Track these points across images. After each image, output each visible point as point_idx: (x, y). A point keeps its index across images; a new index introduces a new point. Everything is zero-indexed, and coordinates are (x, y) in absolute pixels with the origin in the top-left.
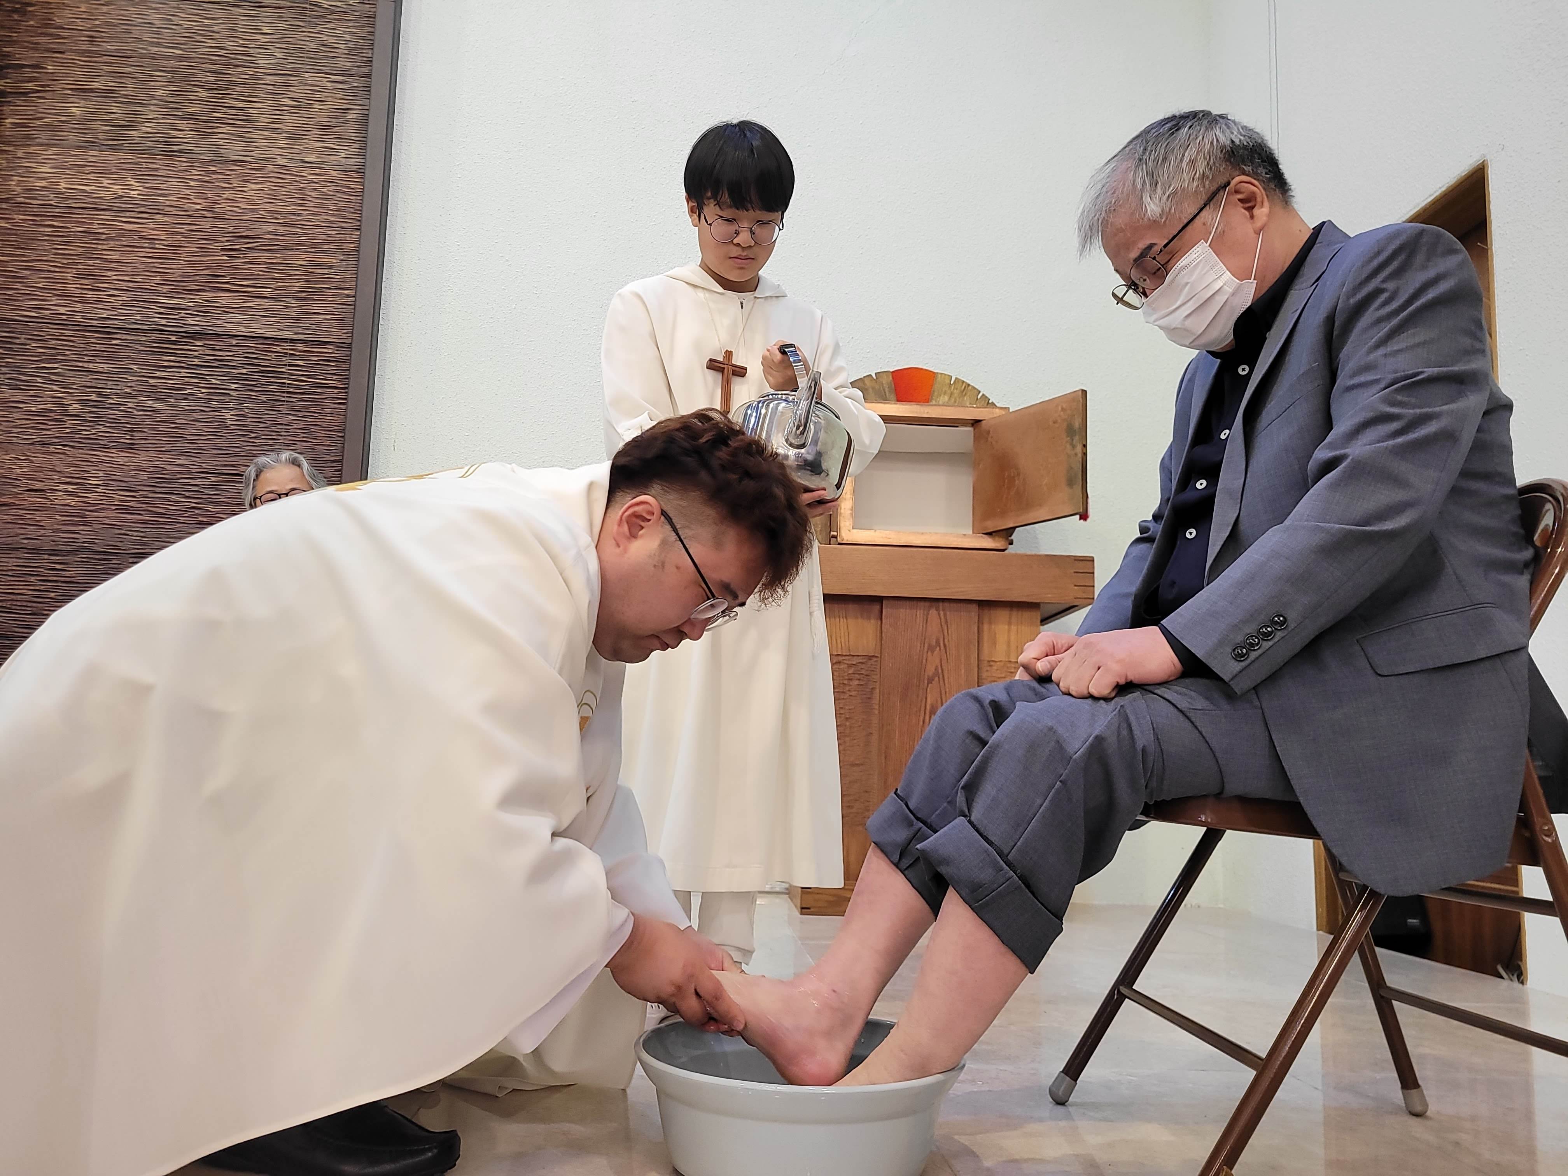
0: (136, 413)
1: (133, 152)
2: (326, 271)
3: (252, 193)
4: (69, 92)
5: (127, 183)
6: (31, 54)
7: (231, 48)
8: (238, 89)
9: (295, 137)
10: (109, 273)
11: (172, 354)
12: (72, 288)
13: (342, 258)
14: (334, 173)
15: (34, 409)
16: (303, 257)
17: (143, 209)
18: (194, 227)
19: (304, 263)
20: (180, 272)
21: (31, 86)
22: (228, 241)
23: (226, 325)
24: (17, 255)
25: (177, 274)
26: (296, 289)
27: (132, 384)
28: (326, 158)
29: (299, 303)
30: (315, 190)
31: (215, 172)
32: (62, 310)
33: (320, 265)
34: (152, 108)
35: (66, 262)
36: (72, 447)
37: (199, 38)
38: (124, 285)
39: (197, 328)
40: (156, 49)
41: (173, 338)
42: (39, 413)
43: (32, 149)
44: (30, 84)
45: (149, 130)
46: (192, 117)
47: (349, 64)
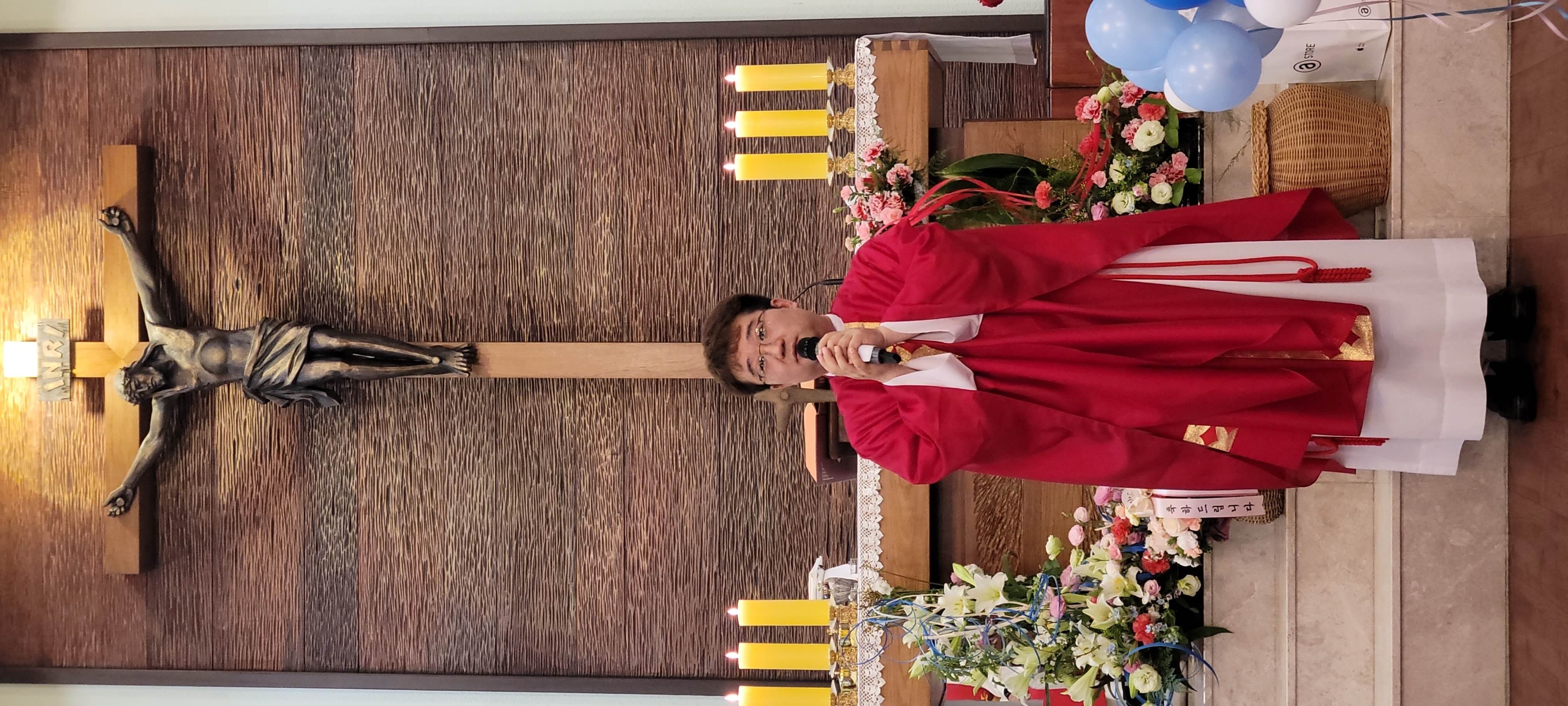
0: (786, 199)
1: (573, 224)
2: (659, 66)
3: (599, 129)
4: (528, 278)
5: (599, 226)
6: (498, 312)
7: (478, 158)
8: (513, 148)
9: (549, 101)
10: (675, 231)
12: (688, 259)
13: (646, 54)
14: (576, 67)
15: (788, 276)
16: (648, 85)
17: (620, 212)
18: (632, 171)
19: (653, 84)
20: (669, 178)
21: (525, 308)
22: (640, 144)
23: (710, 139)
24: (665, 303)
26: (675, 87)
27: (764, 204)
28: (564, 74)
29: (687, 85)
30: (592, 80)
31: (585, 159)
32: (707, 264)
33: (655, 70)
34: (535, 213)
35: (667, 266)
36: (817, 244)
37: (473, 184)
38: (683, 220)
39: (714, 161)
40: (486, 216)
42: (791, 269)
43: (578, 301)
44: (524, 308)
45: (554, 214)
46: (540, 183)
47: (482, 64)
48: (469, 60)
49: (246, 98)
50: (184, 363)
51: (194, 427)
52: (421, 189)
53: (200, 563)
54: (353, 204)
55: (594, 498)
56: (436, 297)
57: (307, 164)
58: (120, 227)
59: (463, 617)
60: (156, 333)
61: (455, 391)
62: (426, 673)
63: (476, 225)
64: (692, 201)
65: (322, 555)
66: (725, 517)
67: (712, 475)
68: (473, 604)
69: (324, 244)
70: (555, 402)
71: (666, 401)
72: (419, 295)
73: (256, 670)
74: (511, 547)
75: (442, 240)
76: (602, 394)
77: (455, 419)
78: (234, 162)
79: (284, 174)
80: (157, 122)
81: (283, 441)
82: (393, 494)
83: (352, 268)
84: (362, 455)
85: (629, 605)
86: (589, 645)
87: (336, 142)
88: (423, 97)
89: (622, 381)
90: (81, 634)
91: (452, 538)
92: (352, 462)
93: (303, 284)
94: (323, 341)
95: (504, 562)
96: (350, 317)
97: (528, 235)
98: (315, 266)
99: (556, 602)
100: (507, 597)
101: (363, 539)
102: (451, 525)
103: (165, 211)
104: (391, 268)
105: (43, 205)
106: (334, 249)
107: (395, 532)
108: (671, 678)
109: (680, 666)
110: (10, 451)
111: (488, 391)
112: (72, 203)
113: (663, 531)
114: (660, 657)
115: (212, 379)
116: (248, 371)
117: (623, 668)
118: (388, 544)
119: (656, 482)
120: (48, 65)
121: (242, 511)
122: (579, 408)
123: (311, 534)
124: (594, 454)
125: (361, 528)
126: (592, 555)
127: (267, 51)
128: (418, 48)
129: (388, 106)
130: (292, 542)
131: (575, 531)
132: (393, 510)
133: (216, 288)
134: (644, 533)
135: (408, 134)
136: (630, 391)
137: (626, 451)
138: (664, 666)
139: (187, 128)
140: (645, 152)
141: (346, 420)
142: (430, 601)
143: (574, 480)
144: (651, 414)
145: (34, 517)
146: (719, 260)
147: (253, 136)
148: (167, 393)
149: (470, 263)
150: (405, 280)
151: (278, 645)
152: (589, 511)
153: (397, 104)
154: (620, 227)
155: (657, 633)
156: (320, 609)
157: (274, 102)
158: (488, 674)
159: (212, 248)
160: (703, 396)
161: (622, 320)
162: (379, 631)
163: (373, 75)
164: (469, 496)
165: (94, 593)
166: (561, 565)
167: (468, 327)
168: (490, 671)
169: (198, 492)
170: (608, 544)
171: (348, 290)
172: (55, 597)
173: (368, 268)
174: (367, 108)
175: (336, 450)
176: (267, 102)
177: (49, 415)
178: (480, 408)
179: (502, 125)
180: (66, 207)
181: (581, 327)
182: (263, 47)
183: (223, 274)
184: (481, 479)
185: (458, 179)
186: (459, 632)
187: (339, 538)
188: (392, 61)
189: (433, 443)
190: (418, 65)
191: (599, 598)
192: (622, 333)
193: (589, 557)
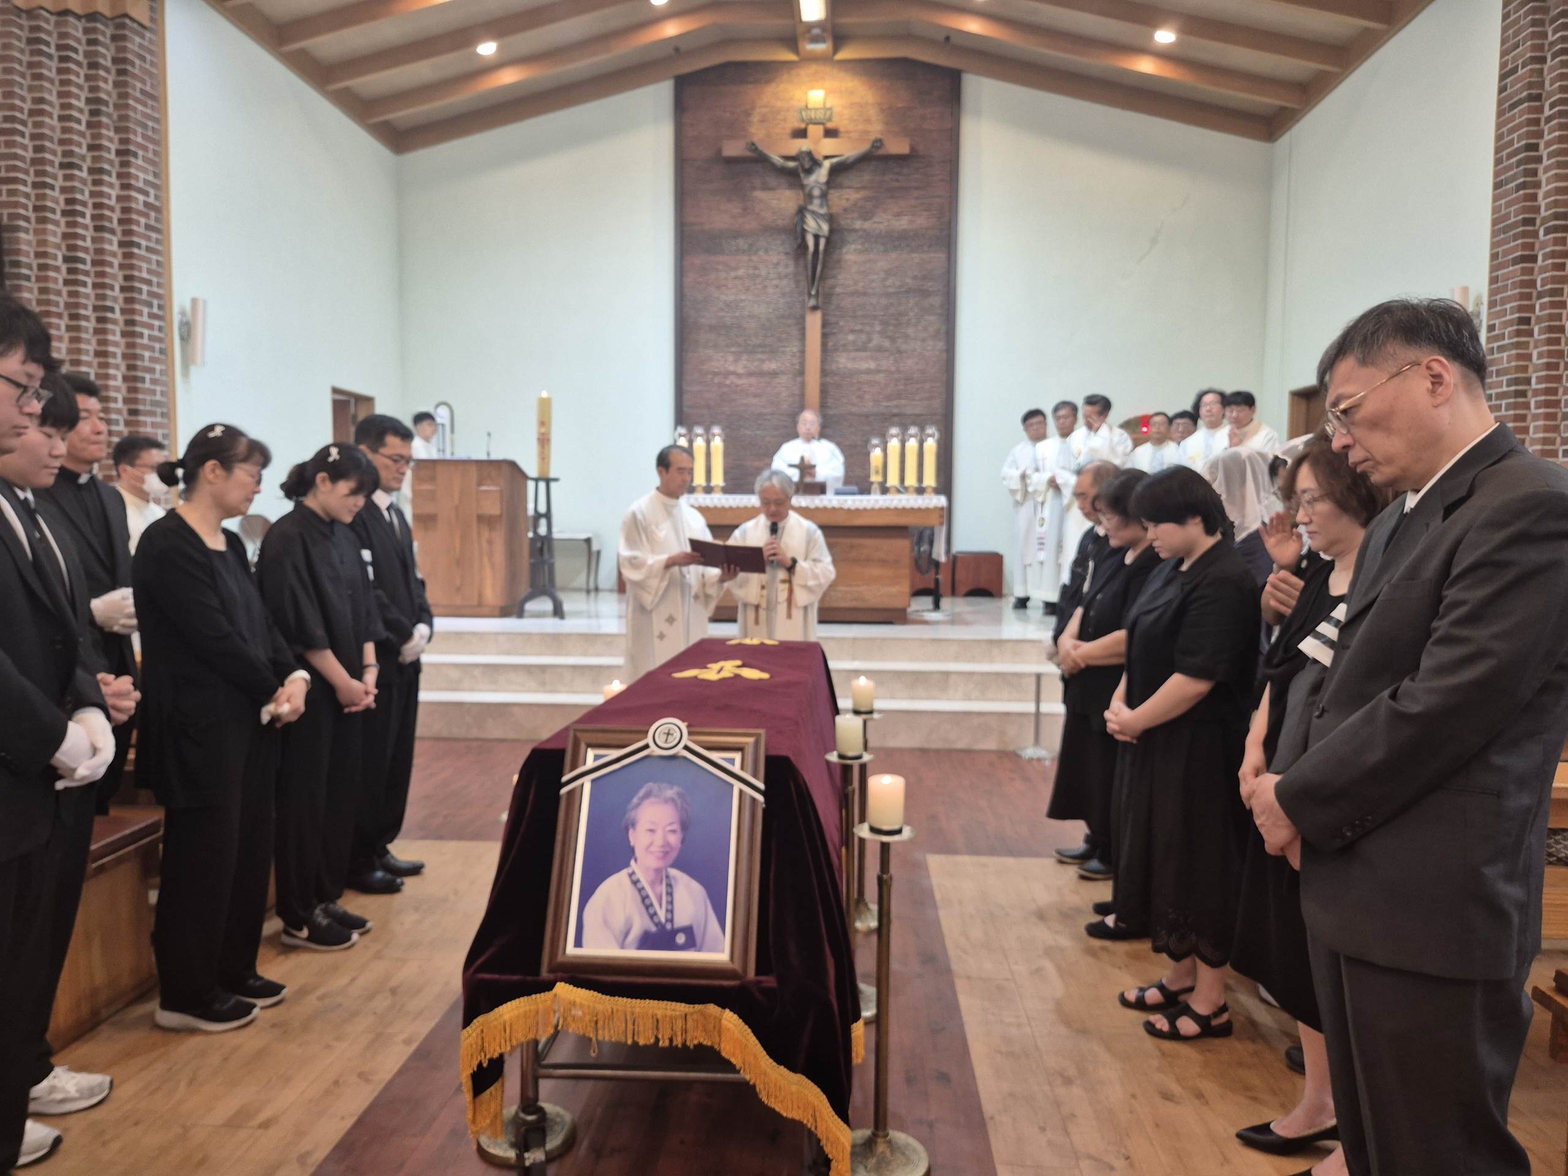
1: (870, 351)
3: (911, 363)
4: (848, 331)
5: (870, 363)
6: (834, 319)
7: (900, 309)
8: (903, 325)
10: (866, 396)
12: (855, 402)
13: (941, 383)
14: (936, 352)
16: (928, 384)
17: (875, 372)
18: (892, 377)
20: (889, 393)
21: (836, 330)
22: (904, 381)
28: (934, 347)
30: (931, 360)
31: (898, 356)
33: (934, 387)
34: (875, 335)
35: (852, 392)
37: (889, 307)
38: (871, 399)
40: (875, 313)
43: (838, 353)
45: (875, 343)
47: (940, 311)
48: (942, 305)
49: (929, 204)
50: (813, 178)
51: (786, 181)
52: (887, 283)
53: (727, 183)
54: (881, 253)
55: (755, 361)
56: (840, 290)
57: (899, 231)
58: (873, 146)
59: (705, 303)
60: (827, 164)
62: (681, 286)
63: (871, 308)
64: (879, 403)
65: (731, 239)
67: (764, 411)
68: (711, 307)
69: (864, 240)
70: (796, 343)
71: (795, 392)
72: (841, 283)
73: (681, 209)
74: (735, 324)
75: (865, 294)
76: (799, 364)
77: (789, 299)
78: (901, 198)
79: (895, 221)
80: (918, 160)
81: (779, 221)
82: (757, 272)
83: (854, 252)
84: (774, 257)
85: (711, 375)
86: (694, 358)
87: (908, 245)
88: (926, 284)
89: (804, 372)
90: (696, 127)
91: (738, 298)
92: (771, 253)
93: (847, 230)
94: (822, 242)
95: (728, 321)
97: (866, 331)
98: (855, 236)
99: (712, 344)
100: (714, 322)
101: (738, 258)
102: (743, 297)
103: (880, 164)
104: (853, 270)
105: (884, 108)
106: (863, 244)
107: (741, 272)
111: (800, 314)
112: (885, 123)
113: (742, 390)
114: (690, 389)
115: (807, 190)
116: (810, 207)
117: (685, 373)
118: (735, 269)
119: (762, 387)
120: (947, 109)
121: (750, 202)
122: (793, 354)
123: (740, 234)
124: (774, 360)
125: (742, 257)
127: (949, 213)
128: (948, 282)
129: (923, 269)
130: (736, 225)
131: (742, 352)
132: (750, 271)
133: (847, 190)
134: (741, 382)
135: (911, 278)
136: (800, 376)
137: (774, 374)
138: (686, 390)
139: (916, 176)
140: (900, 383)
141: (788, 250)
142: (711, 288)
143: (763, 352)
145: (747, 104)
146: (854, 414)
147: (912, 207)
148: (800, 170)
149: (855, 306)
150: (848, 276)
151: (692, 219)
152: (750, 358)
153: (924, 273)
154: (869, 371)
155: (700, 387)
156: (708, 238)
157: (927, 217)
158: (681, 313)
159: (863, 188)
161: (830, 373)
162: (699, 265)
163: (937, 262)
164: (756, 305)
165: (714, 134)
166: (727, 346)
169: (757, 182)
170: (736, 367)
171: (845, 251)
172: (712, 115)
173: (853, 259)
174: (923, 259)
175: (775, 245)
176: (926, 213)
177: (790, 112)
178: (793, 311)
180: (883, 119)
181: (827, 355)
182: (951, 211)
183: (853, 193)
184: (763, 311)
185: (891, 301)
186: (699, 301)
187: (738, 247)
188: (942, 271)
189: (778, 289)
190: (940, 282)
191: (714, 362)
192: (824, 373)
193: (731, 358)
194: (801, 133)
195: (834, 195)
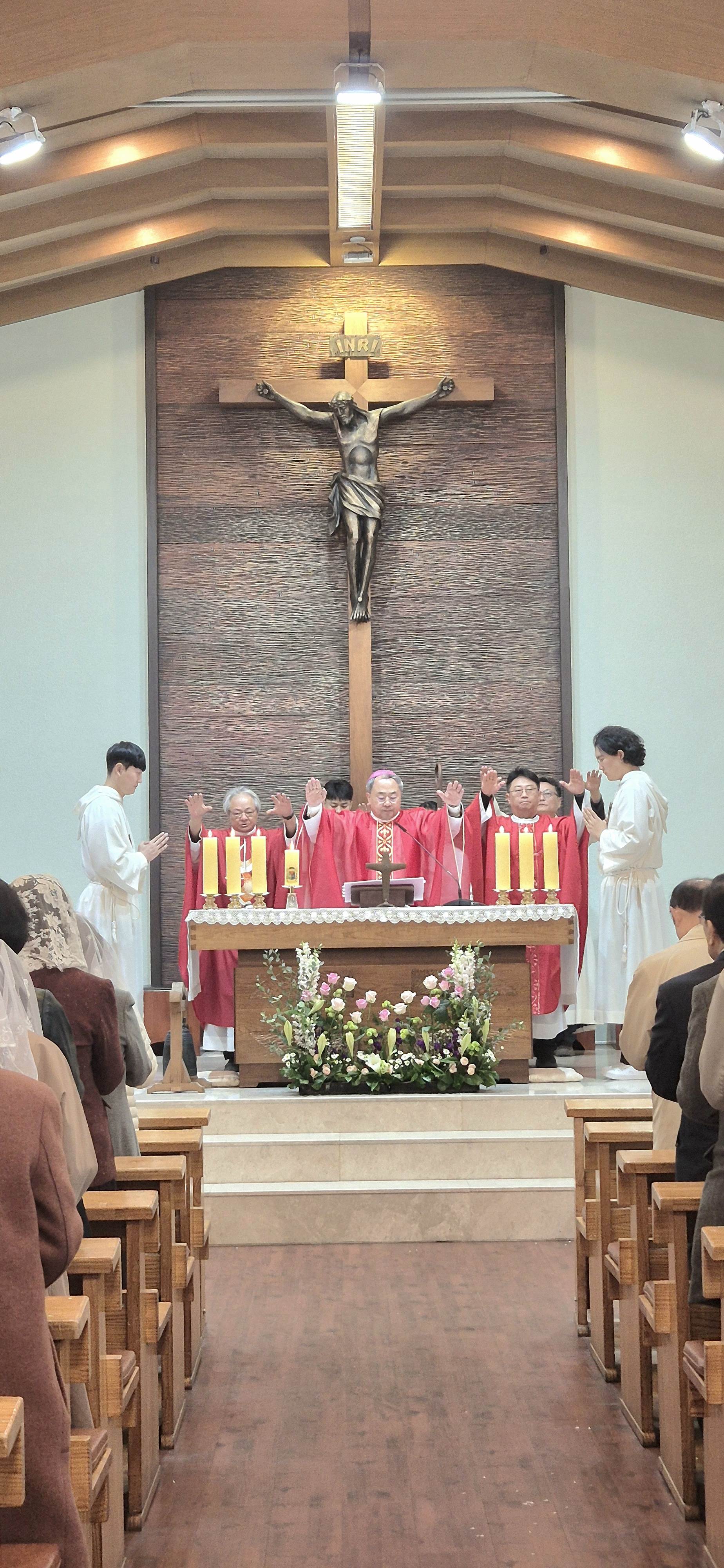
1: (446, 682)
2: (545, 735)
3: (506, 697)
4: (411, 652)
5: (445, 698)
6: (389, 633)
7: (487, 620)
8: (493, 642)
9: (523, 665)
10: (442, 746)
11: (475, 786)
13: (552, 727)
14: (544, 682)
16: (533, 729)
18: (479, 719)
19: (534, 732)
21: (392, 651)
22: (496, 724)
25: (473, 743)
28: (540, 675)
29: (533, 754)
30: (536, 693)
31: (486, 689)
32: (422, 767)
33: (543, 733)
34: (453, 657)
37: (471, 617)
40: (449, 625)
41: (475, 777)
43: (397, 685)
45: (452, 669)
46: (471, 660)
47: (546, 622)
48: (548, 613)
49: (525, 468)
50: (354, 436)
51: (314, 434)
52: (467, 582)
53: (225, 439)
54: (457, 538)
55: (272, 697)
56: (398, 593)
57: (483, 508)
58: (441, 391)
59: (195, 612)
60: (375, 415)
61: (339, 606)
62: (158, 588)
63: (445, 619)
64: (460, 757)
65: (232, 519)
66: (262, 780)
67: (288, 771)
68: (202, 618)
69: (431, 520)
70: (333, 670)
71: (335, 742)
72: (399, 582)
73: (157, 477)
74: (241, 643)
75: (435, 597)
76: (339, 701)
77: (322, 606)
78: (483, 461)
79: (477, 493)
80: (508, 409)
81: (305, 493)
82: (272, 566)
83: (417, 538)
84: (297, 545)
85: (205, 719)
86: (179, 693)
87: (496, 528)
88: (526, 584)
89: (347, 713)
90: (178, 359)
91: (245, 604)
92: (292, 539)
93: (406, 506)
94: (371, 527)
95: (231, 637)
96: (385, 537)
97: (439, 652)
98: (417, 514)
99: (206, 672)
100: (208, 640)
101: (245, 546)
102: (253, 603)
103: (452, 415)
104: (417, 563)
105: (454, 334)
106: (429, 527)
107: (249, 567)
108: (160, 747)
109: (166, 752)
110: (295, 311)
111: (338, 627)
112: (456, 353)
113: (253, 741)
114: (172, 740)
115: (347, 452)
116: (351, 476)
117: (165, 716)
118: (240, 563)
119: (283, 736)
120: (545, 337)
121: (260, 466)
122: (329, 686)
123: (246, 512)
124: (301, 696)
125: (250, 545)
126: (236, 695)
127: (555, 482)
128: (556, 580)
129: (520, 561)
130: (240, 500)
131: (252, 684)
132: (262, 566)
133: (403, 449)
134: (251, 728)
135: (502, 574)
136: (341, 719)
137: (302, 716)
138: (166, 742)
139: (505, 430)
140: (492, 727)
141: (319, 534)
142: (204, 590)
143: (283, 684)
144: (326, 732)
145: (253, 328)
146: (424, 775)
147: (500, 473)
148: (336, 424)
149: (421, 615)
150: (409, 573)
151: (173, 491)
152: (264, 693)
153: (521, 567)
154: (444, 712)
155: (187, 737)
156: (197, 518)
157: (522, 487)
158: (158, 628)
159: (428, 446)
160: (338, 766)
161: (386, 713)
162: (184, 557)
163: (540, 552)
164: (272, 615)
165: (205, 368)
166: (231, 675)
167: (380, 614)
168: (160, 630)
169: (272, 438)
170: (243, 706)
171: (402, 536)
172: (201, 342)
173: (416, 548)
174: (518, 548)
175: (299, 528)
176: (521, 482)
177: (319, 338)
178: (329, 622)
179: (508, 635)
180: (454, 349)
181: (380, 687)
182: (557, 479)
183: (412, 453)
184: (283, 623)
185: (474, 607)
186: (185, 609)
187: (243, 531)
188: (548, 564)
189: (305, 591)
190: (545, 581)
191: (209, 699)
192: (377, 713)
193: (233, 693)
194: (335, 371)
195: (385, 457)
